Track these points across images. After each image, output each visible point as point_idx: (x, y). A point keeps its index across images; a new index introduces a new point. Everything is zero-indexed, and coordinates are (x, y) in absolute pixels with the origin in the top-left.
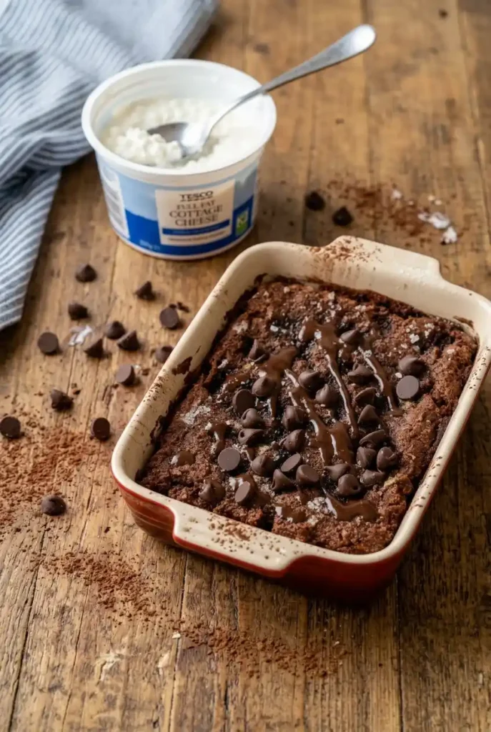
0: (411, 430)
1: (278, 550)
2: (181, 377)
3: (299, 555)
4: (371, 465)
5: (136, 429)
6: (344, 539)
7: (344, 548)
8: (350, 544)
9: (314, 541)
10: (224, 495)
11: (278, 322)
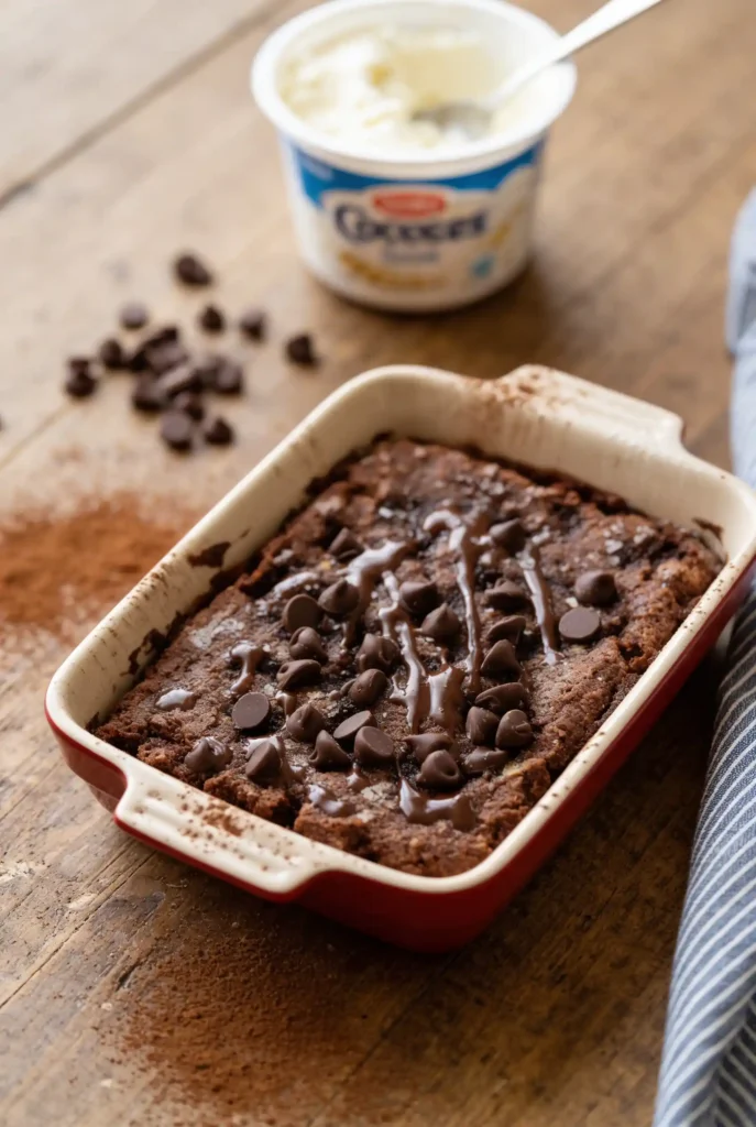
0: (569, 690)
1: (287, 858)
2: (208, 573)
3: (322, 868)
4: (486, 738)
5: (103, 642)
6: (412, 851)
7: (410, 866)
8: (421, 861)
9: (361, 850)
10: (229, 763)
11: (396, 501)
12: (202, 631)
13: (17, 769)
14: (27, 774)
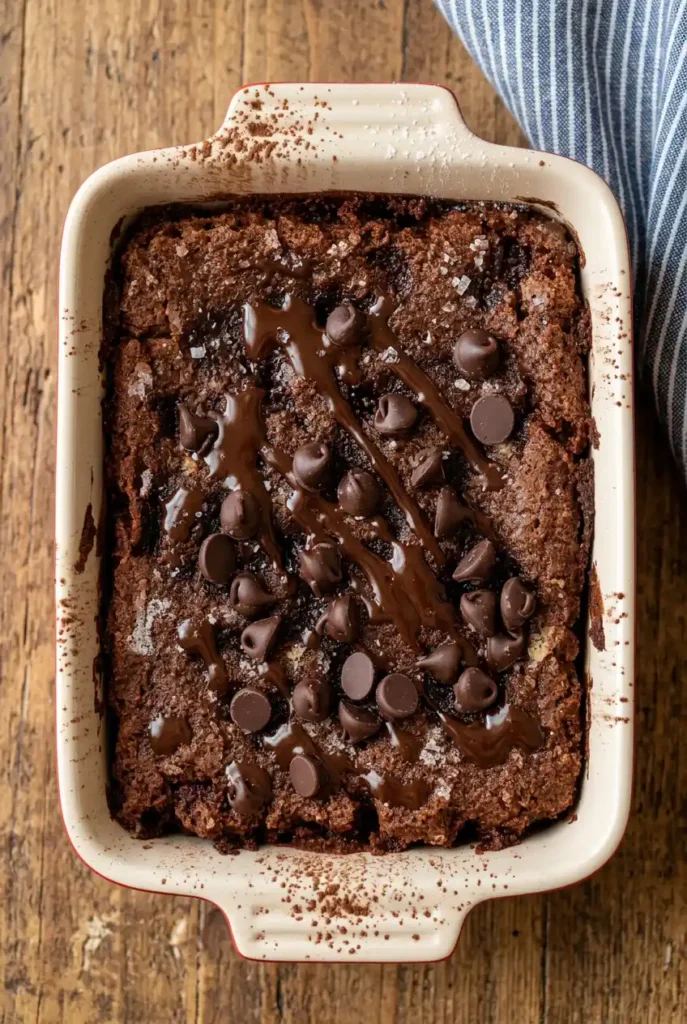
1: (428, 915)
4: (497, 625)
10: (272, 787)
11: (197, 331)
12: (137, 634)
13: (13, 817)
14: (26, 818)
